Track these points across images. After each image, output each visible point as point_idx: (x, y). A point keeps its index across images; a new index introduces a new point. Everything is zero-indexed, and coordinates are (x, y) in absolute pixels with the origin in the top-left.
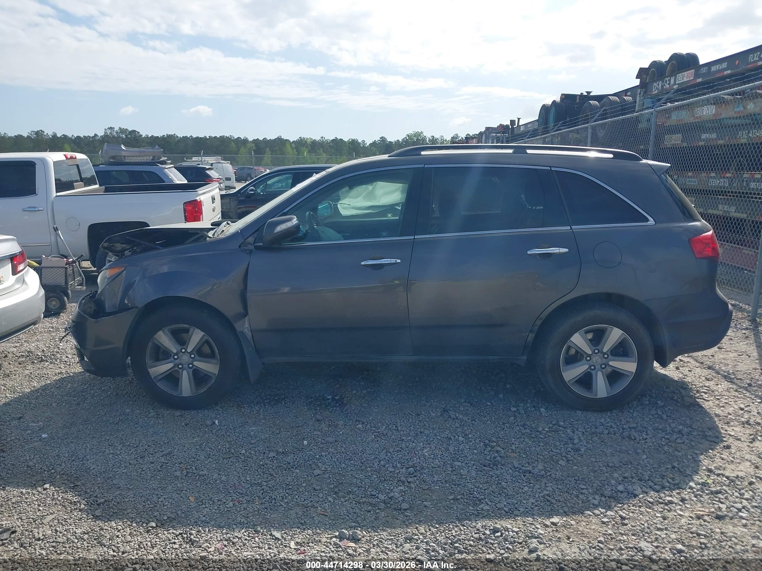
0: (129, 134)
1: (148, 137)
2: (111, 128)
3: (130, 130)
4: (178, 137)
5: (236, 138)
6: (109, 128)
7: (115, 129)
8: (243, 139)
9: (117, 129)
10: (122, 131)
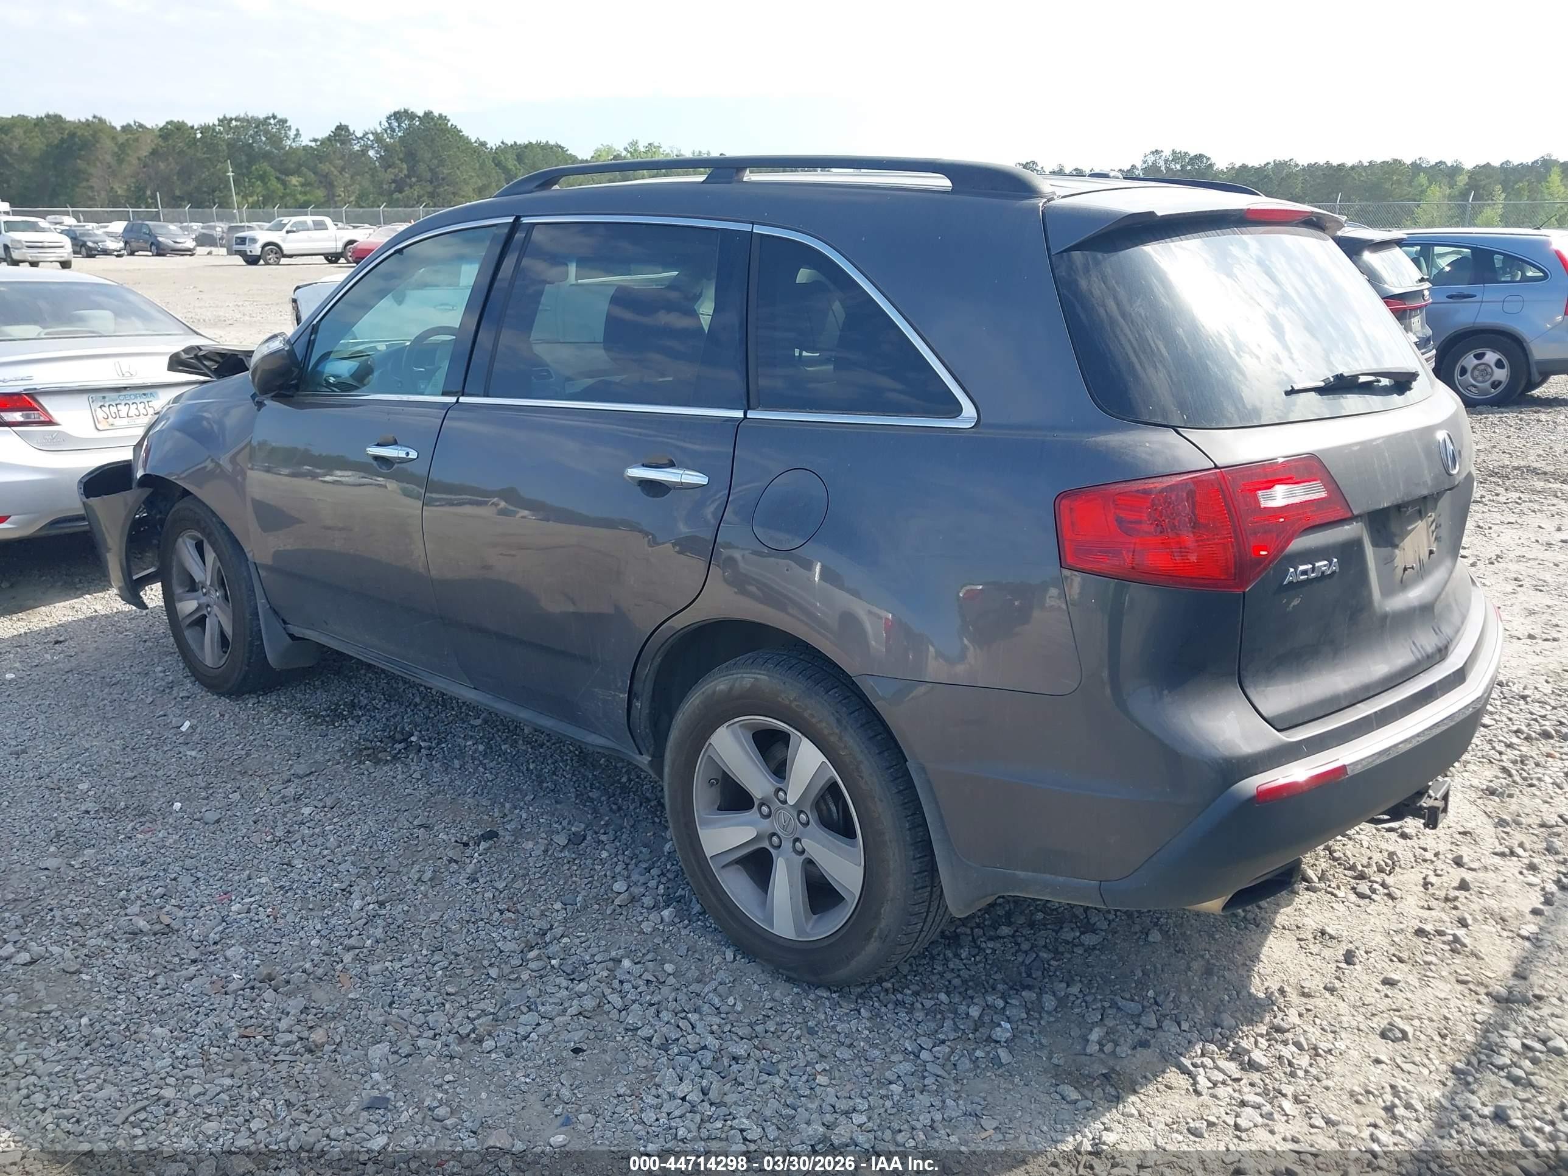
0: (1188, 164)
1: (1233, 168)
2: (1156, 152)
3: (1192, 154)
4: (1297, 165)
5: (1433, 163)
6: (1153, 153)
7: (1164, 154)
8: (1449, 165)
9: (1167, 153)
10: (1177, 157)
